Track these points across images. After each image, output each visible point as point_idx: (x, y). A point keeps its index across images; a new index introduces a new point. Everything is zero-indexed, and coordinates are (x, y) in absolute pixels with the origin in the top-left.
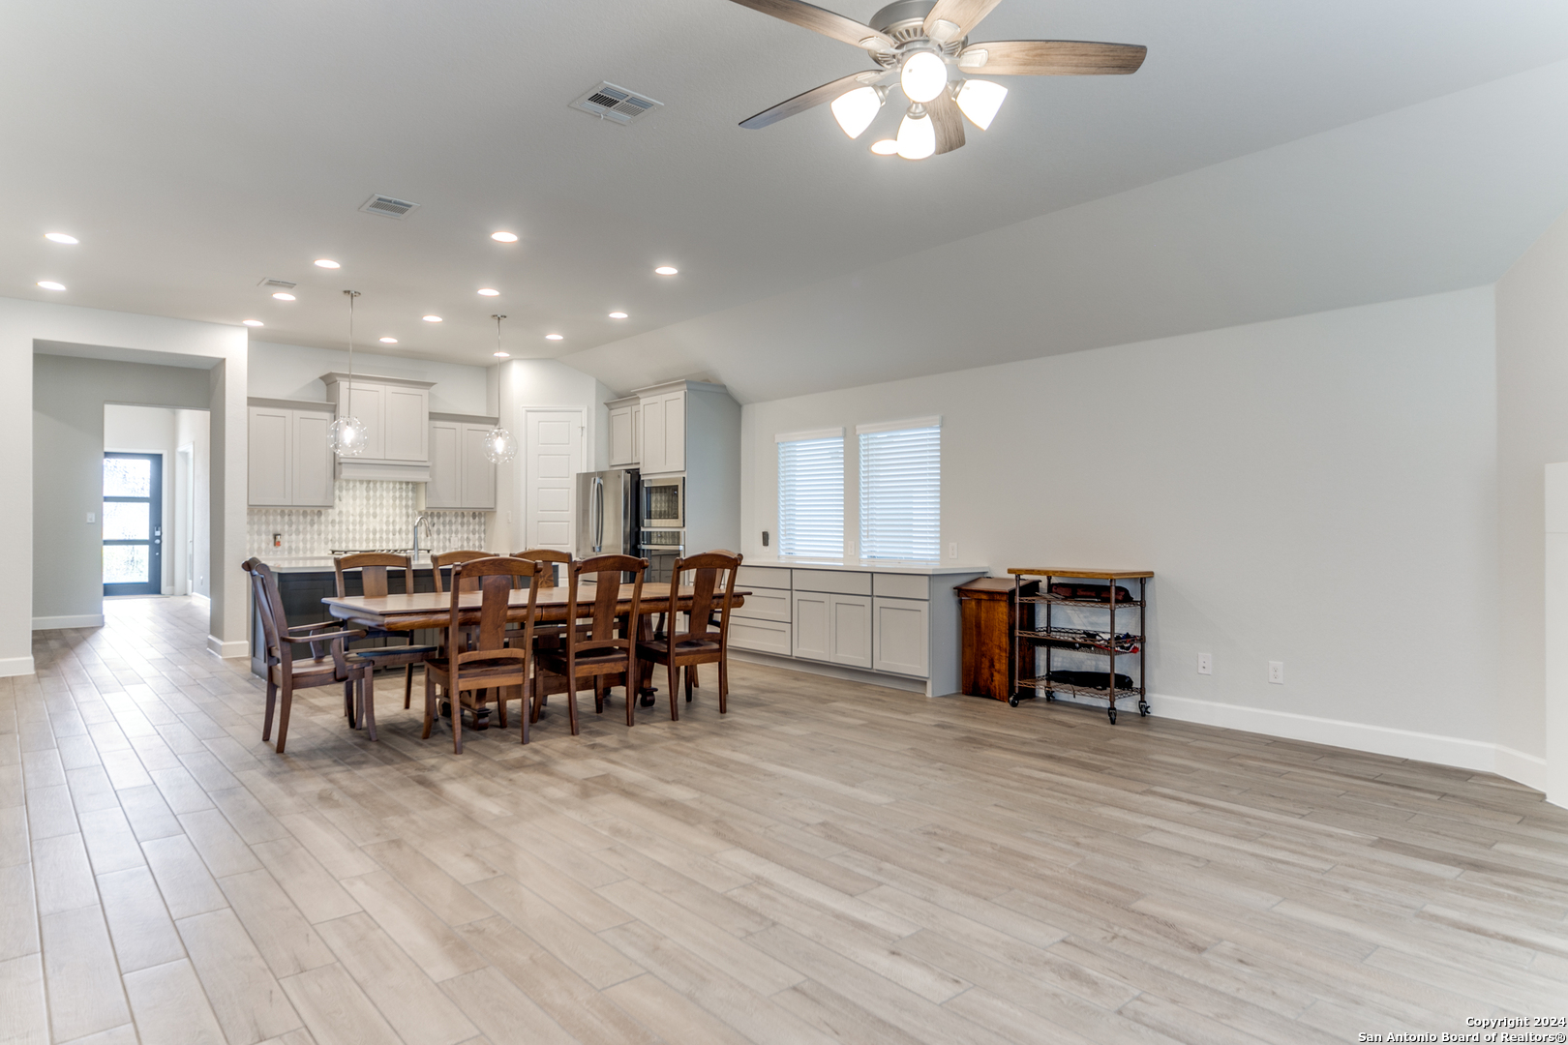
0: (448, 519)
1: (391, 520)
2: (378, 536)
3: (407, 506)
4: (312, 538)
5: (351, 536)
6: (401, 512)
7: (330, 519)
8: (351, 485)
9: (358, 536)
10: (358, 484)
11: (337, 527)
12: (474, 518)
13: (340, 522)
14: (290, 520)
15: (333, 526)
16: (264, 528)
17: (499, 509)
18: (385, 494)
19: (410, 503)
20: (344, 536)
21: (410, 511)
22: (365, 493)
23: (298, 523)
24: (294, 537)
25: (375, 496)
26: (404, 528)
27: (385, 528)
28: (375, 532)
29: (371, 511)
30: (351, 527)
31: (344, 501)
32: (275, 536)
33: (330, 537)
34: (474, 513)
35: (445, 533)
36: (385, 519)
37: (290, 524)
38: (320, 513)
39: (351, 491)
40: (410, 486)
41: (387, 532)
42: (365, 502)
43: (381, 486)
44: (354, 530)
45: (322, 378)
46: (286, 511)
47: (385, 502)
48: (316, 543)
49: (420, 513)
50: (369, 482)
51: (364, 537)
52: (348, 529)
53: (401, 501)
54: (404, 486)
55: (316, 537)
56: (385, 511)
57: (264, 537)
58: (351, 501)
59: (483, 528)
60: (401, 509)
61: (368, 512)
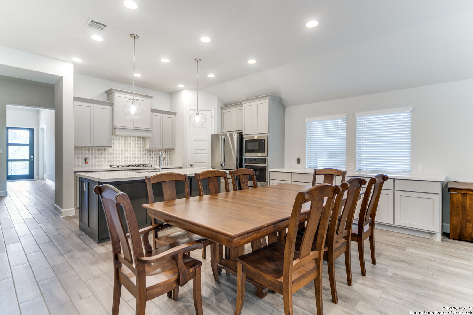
0: (156, 153)
1: (134, 153)
2: (129, 159)
3: (140, 147)
4: (102, 160)
5: (118, 159)
6: (138, 150)
7: (109, 152)
8: (118, 138)
9: (121, 159)
10: (121, 138)
11: (112, 156)
12: (165, 152)
13: (114, 154)
14: (92, 153)
15: (111, 155)
16: (80, 156)
17: (176, 149)
18: (131, 142)
19: (142, 146)
20: (115, 159)
21: (142, 149)
22: (123, 142)
23: (96, 154)
24: (94, 160)
25: (128, 143)
26: (139, 156)
27: (131, 156)
28: (127, 158)
29: (126, 149)
30: (118, 156)
31: (115, 145)
32: (85, 160)
33: (109, 160)
34: (165, 150)
35: (155, 158)
36: (131, 153)
37: (92, 154)
38: (105, 150)
39: (118, 141)
40: (142, 139)
41: (133, 158)
42: (123, 145)
43: (130, 139)
44: (119, 157)
45: (106, 92)
46: (90, 149)
47: (131, 145)
48: (103, 163)
49: (145, 150)
50: (125, 137)
51: (123, 160)
52: (117, 156)
53: (138, 145)
54: (139, 139)
55: (103, 160)
56: (131, 149)
57: (80, 160)
58: (118, 145)
59: (169, 156)
60: (138, 148)
61: (125, 149)
